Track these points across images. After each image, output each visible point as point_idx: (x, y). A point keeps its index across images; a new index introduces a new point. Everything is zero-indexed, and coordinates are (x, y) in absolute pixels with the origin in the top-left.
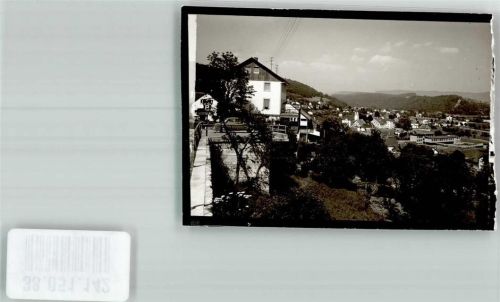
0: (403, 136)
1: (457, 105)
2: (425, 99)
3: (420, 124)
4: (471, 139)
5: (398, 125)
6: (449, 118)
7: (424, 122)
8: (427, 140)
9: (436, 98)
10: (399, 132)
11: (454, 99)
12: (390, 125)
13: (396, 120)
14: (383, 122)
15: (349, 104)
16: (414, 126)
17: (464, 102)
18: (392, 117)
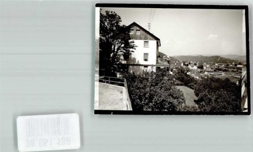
0: (201, 72)
1: (219, 60)
2: (206, 57)
3: (206, 67)
4: (228, 72)
5: (199, 68)
6: (216, 65)
7: (208, 66)
8: (211, 74)
9: (211, 57)
10: (199, 70)
11: (217, 57)
12: (195, 68)
13: (198, 65)
14: (193, 66)
15: (178, 60)
16: (205, 68)
17: (221, 58)
18: (195, 64)
